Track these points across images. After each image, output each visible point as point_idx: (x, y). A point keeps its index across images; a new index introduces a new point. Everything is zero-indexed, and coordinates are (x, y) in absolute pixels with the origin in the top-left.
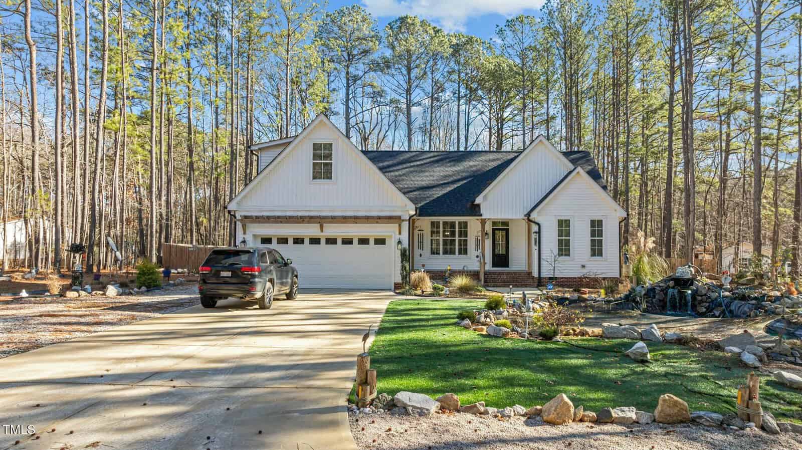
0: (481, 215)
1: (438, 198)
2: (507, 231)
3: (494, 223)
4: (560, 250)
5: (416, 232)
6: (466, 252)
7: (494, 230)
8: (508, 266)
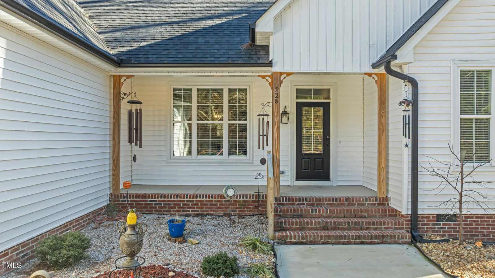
0: (270, 64)
1: (184, 35)
2: (326, 107)
3: (300, 93)
4: (465, 146)
5: (125, 108)
6: (244, 151)
7: (300, 106)
8: (326, 177)
